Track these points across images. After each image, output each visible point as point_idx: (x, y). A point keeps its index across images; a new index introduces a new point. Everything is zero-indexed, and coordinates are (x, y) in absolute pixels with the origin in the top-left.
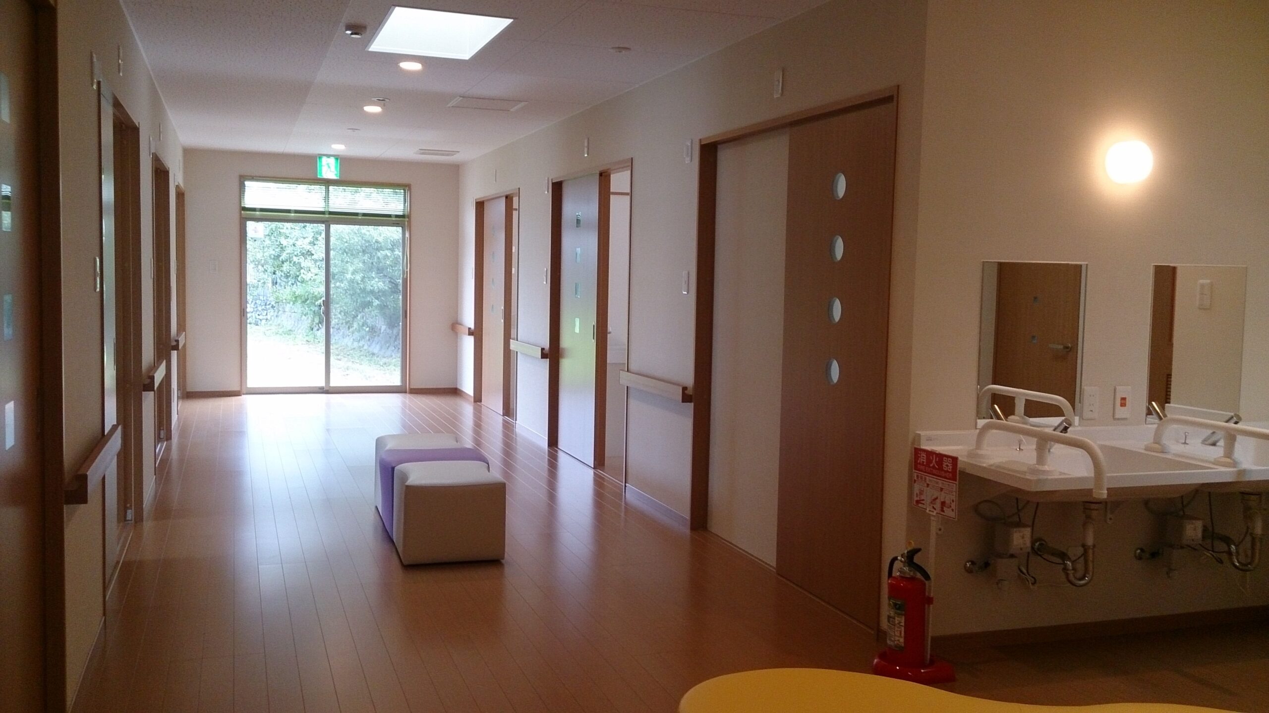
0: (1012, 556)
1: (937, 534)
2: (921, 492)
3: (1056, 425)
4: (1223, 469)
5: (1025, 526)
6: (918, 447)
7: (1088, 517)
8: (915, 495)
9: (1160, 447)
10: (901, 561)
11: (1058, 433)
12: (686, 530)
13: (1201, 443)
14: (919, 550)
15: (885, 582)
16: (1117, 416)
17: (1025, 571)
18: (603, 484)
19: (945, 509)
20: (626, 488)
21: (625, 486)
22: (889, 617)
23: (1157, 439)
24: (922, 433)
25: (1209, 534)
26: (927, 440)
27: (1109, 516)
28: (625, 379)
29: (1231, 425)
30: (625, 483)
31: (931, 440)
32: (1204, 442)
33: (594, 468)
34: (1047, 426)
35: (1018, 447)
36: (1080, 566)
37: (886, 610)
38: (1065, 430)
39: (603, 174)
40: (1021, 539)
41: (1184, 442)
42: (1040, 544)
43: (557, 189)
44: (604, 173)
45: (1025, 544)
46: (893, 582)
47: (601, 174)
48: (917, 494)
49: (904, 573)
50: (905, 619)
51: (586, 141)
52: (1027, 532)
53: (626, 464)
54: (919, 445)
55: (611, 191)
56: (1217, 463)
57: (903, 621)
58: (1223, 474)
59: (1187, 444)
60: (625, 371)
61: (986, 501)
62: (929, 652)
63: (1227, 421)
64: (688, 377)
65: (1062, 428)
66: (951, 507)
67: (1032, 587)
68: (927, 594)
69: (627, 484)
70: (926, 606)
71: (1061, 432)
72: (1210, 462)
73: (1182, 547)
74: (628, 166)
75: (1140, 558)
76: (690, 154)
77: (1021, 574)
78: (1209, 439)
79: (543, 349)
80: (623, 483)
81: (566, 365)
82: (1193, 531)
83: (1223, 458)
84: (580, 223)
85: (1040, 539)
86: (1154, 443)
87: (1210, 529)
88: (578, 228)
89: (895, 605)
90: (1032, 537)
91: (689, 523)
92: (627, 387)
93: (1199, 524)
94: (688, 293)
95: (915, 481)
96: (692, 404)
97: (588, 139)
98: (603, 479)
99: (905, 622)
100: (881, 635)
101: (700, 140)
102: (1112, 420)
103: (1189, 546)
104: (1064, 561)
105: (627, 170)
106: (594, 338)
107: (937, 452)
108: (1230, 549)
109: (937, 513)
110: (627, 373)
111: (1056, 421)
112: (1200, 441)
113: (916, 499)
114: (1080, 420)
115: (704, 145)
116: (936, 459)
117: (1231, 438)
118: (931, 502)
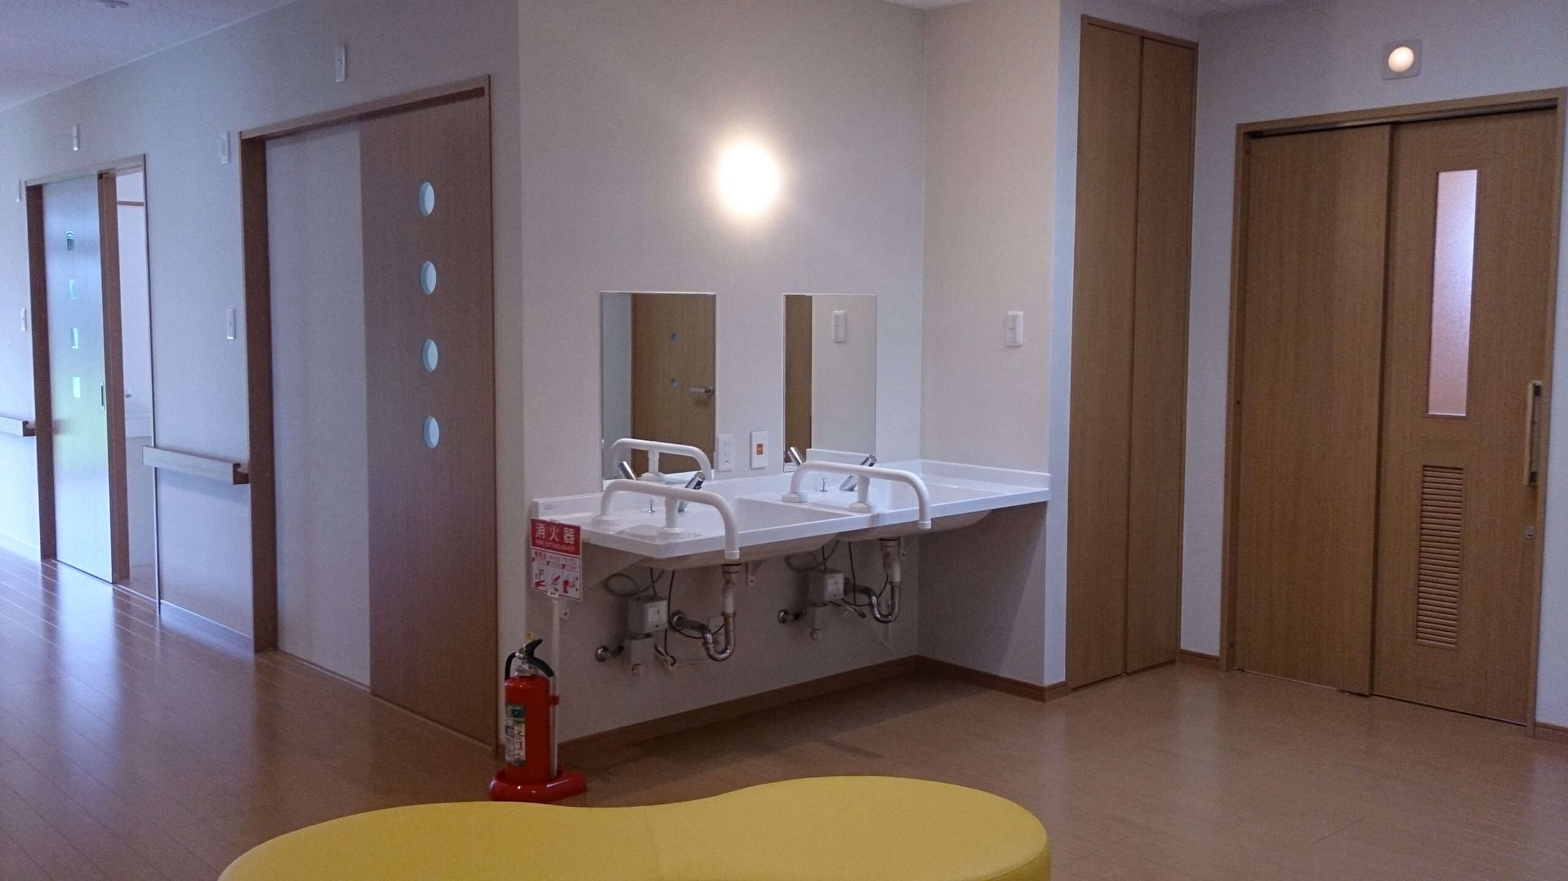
0: (648, 635)
1: (561, 619)
2: (541, 572)
3: (689, 479)
4: (856, 516)
5: (661, 599)
6: (536, 519)
7: (728, 582)
8: (534, 577)
9: (797, 497)
10: (520, 658)
11: (690, 490)
12: (250, 654)
13: (840, 489)
14: (539, 642)
15: (503, 684)
16: (754, 466)
17: (662, 650)
18: (129, 605)
19: (568, 589)
20: (161, 606)
21: (160, 604)
22: (507, 727)
23: (794, 490)
24: (539, 501)
25: (851, 587)
26: (546, 509)
27: (750, 578)
28: (151, 458)
29: (866, 467)
30: (160, 598)
31: (550, 508)
32: (842, 488)
33: (113, 583)
34: (680, 482)
35: (650, 509)
36: (722, 638)
37: (505, 720)
38: (699, 484)
39: (104, 176)
40: (656, 615)
41: (822, 489)
42: (678, 618)
43: (35, 195)
44: (105, 174)
45: (661, 620)
46: (510, 684)
47: (100, 176)
48: (536, 574)
49: (523, 671)
50: (526, 728)
51: (74, 130)
52: (663, 605)
53: (159, 574)
54: (538, 516)
55: (119, 199)
56: (852, 509)
57: (523, 730)
58: (857, 521)
59: (826, 491)
60: (151, 447)
61: (615, 575)
62: (556, 761)
63: (863, 464)
64: (242, 451)
65: (695, 483)
66: (574, 586)
67: (671, 668)
68: (551, 693)
69: (162, 601)
70: (551, 707)
71: (694, 488)
72: (844, 509)
73: (825, 605)
74: (140, 166)
75: (783, 621)
76: (227, 151)
77: (660, 655)
78: (848, 483)
79: (25, 423)
80: (155, 599)
81: (64, 446)
82: (834, 585)
83: (859, 504)
84: (73, 245)
85: (678, 613)
86: (791, 493)
87: (852, 581)
88: (71, 251)
89: (514, 711)
90: (669, 612)
91: (252, 643)
92: (156, 469)
93: (840, 578)
94: (235, 337)
95: (533, 559)
96: (249, 486)
97: (78, 126)
98: (127, 597)
99: (526, 732)
100: (499, 750)
101: (241, 133)
102: (749, 470)
103: (831, 602)
104: (704, 635)
105: (138, 172)
106: (103, 405)
107: (557, 522)
108: (871, 602)
109: (559, 595)
110: (154, 449)
111: (689, 475)
112: (839, 487)
113: (535, 580)
114: (715, 473)
115: (246, 140)
116: (556, 531)
117: (865, 481)
118: (553, 583)
